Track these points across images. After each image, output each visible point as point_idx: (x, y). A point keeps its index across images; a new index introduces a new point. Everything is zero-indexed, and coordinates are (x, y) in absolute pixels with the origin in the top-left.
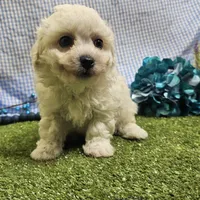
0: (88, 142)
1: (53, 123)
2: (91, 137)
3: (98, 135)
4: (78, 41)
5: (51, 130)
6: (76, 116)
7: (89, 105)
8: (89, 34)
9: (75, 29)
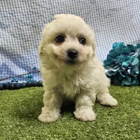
0: (77, 109)
1: (53, 95)
2: (79, 106)
3: (85, 104)
4: (68, 39)
5: (52, 100)
6: (69, 91)
7: (77, 84)
8: (76, 34)
9: (66, 31)
